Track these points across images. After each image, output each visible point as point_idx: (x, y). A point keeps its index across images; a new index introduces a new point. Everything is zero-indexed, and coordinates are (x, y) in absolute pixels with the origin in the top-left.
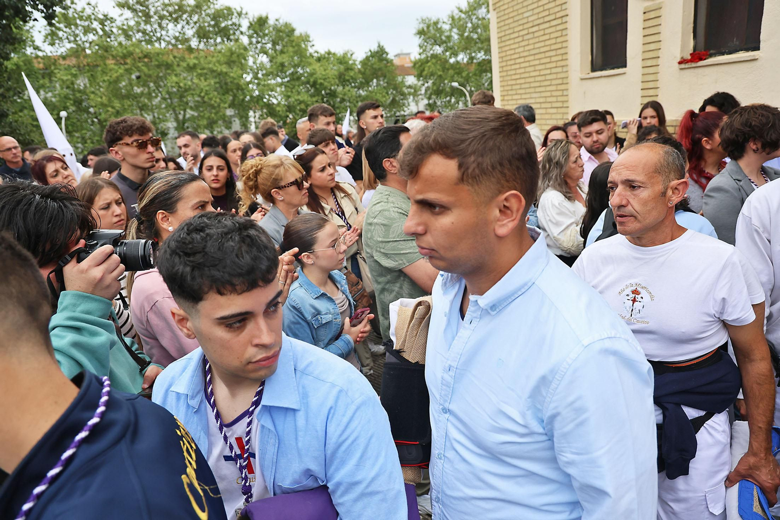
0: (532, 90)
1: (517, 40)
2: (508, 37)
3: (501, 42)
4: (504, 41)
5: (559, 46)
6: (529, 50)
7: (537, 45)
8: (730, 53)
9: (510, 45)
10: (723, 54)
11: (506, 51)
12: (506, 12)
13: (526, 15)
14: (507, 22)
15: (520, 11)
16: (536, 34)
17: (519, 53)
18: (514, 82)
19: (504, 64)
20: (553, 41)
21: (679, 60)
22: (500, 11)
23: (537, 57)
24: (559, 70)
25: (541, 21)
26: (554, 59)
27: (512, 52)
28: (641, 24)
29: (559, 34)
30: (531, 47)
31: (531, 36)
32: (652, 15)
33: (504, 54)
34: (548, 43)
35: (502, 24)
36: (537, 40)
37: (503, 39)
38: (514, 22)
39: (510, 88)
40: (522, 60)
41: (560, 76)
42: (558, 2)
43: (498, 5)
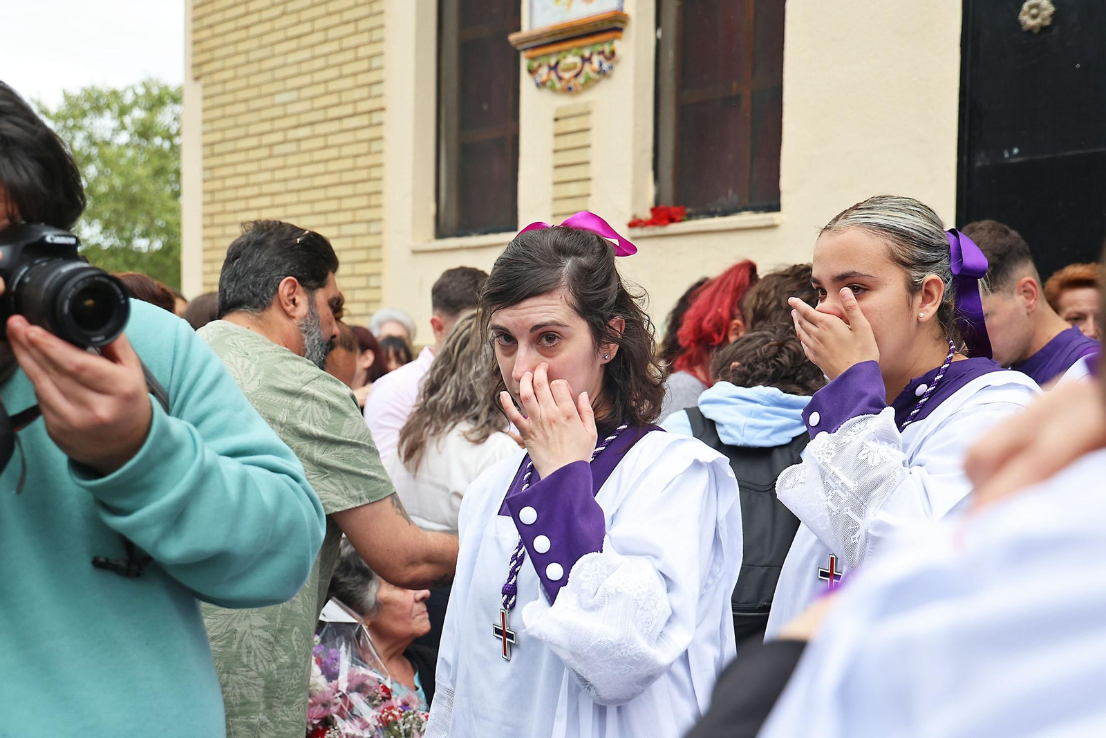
1: (253, 155)
2: (230, 146)
3: (213, 155)
4: (220, 154)
5: (362, 174)
6: (285, 180)
7: (306, 170)
8: (725, 213)
9: (234, 164)
10: (711, 214)
11: (223, 178)
12: (229, 86)
13: (279, 99)
14: (229, 110)
15: (266, 89)
16: (305, 145)
17: (259, 184)
19: (217, 208)
20: (348, 163)
21: (629, 219)
22: (214, 84)
23: (305, 196)
24: (361, 228)
25: (319, 115)
26: (347, 203)
27: (242, 181)
28: (549, 143)
29: (363, 148)
30: (292, 172)
31: (291, 147)
32: (572, 125)
33: (217, 184)
34: (333, 166)
35: (218, 113)
36: (307, 158)
37: (218, 149)
38: (249, 111)
42: (363, 79)
43: (206, 68)
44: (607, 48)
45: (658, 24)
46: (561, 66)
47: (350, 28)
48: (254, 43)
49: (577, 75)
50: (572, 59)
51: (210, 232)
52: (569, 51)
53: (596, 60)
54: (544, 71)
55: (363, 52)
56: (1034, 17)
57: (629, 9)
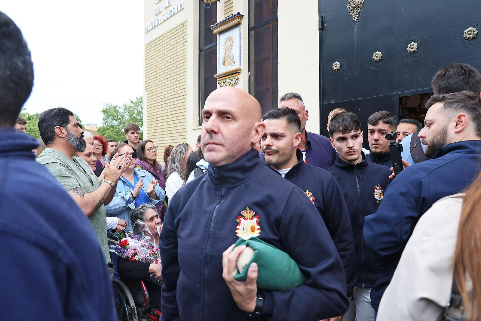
0: (166, 136)
1: (158, 107)
2: (153, 106)
3: (149, 108)
4: (151, 108)
5: (181, 111)
6: (165, 113)
7: (169, 110)
9: (154, 110)
11: (151, 113)
12: (153, 91)
13: (163, 94)
14: (153, 97)
15: (160, 92)
16: (169, 104)
17: (159, 114)
18: (155, 131)
19: (150, 120)
20: (178, 108)
23: (169, 117)
24: (181, 124)
25: (172, 97)
26: (178, 118)
27: (156, 114)
29: (181, 104)
30: (166, 111)
31: (166, 105)
33: (150, 115)
34: (175, 109)
35: (150, 98)
36: (169, 107)
37: (150, 106)
38: (157, 97)
39: (153, 134)
40: (161, 118)
41: (181, 127)
42: (182, 88)
43: (148, 87)
44: (237, 77)
45: (249, 71)
46: (226, 82)
47: (179, 76)
48: (158, 81)
49: (230, 84)
50: (229, 80)
51: (149, 126)
52: (228, 78)
53: (234, 80)
54: (222, 83)
55: (181, 81)
56: (336, 67)
57: (242, 67)
